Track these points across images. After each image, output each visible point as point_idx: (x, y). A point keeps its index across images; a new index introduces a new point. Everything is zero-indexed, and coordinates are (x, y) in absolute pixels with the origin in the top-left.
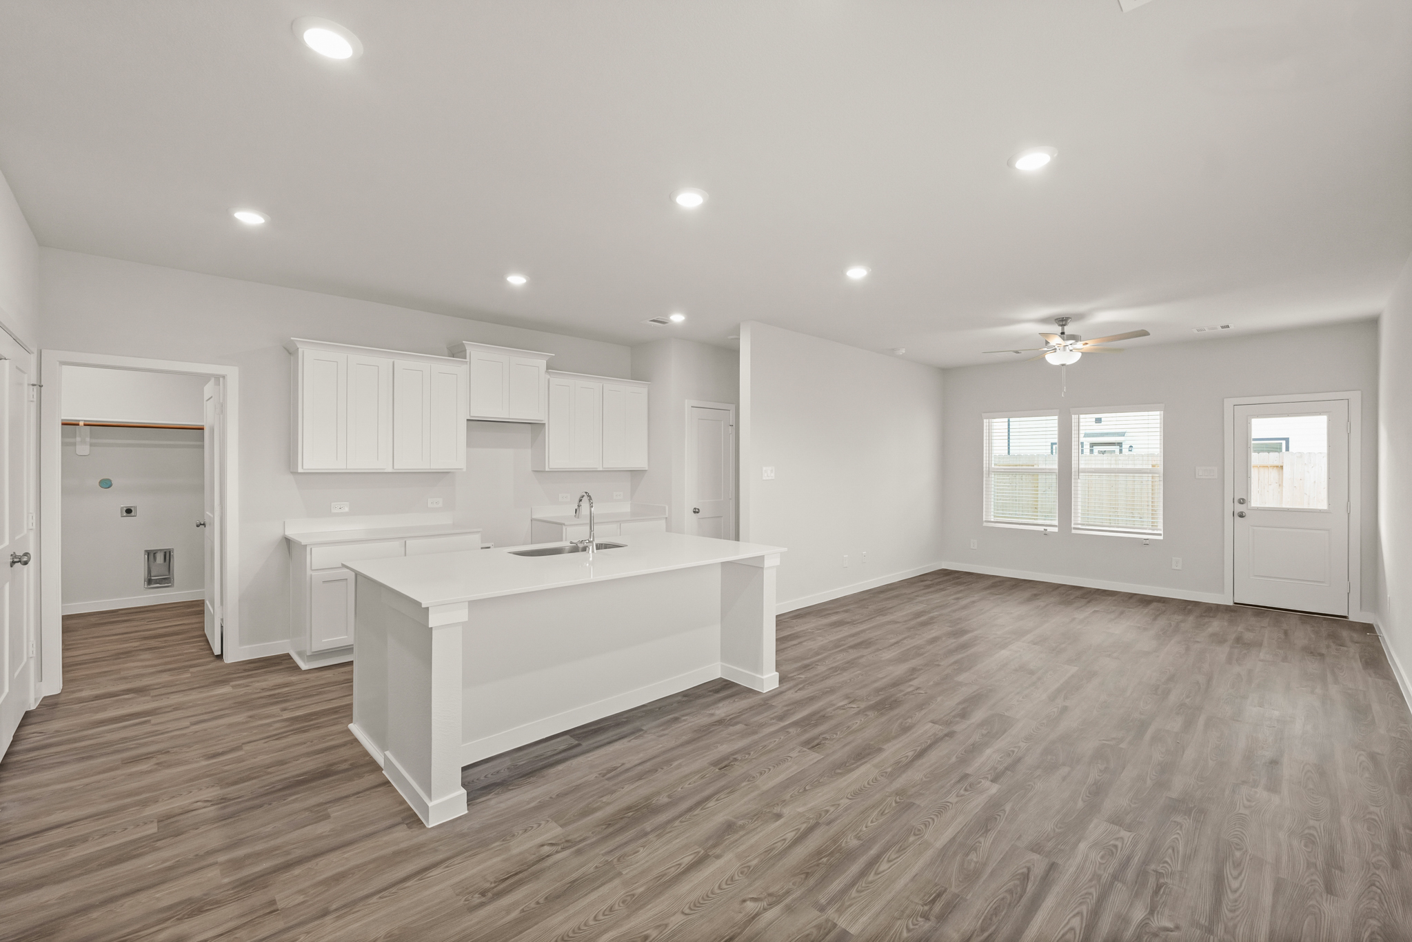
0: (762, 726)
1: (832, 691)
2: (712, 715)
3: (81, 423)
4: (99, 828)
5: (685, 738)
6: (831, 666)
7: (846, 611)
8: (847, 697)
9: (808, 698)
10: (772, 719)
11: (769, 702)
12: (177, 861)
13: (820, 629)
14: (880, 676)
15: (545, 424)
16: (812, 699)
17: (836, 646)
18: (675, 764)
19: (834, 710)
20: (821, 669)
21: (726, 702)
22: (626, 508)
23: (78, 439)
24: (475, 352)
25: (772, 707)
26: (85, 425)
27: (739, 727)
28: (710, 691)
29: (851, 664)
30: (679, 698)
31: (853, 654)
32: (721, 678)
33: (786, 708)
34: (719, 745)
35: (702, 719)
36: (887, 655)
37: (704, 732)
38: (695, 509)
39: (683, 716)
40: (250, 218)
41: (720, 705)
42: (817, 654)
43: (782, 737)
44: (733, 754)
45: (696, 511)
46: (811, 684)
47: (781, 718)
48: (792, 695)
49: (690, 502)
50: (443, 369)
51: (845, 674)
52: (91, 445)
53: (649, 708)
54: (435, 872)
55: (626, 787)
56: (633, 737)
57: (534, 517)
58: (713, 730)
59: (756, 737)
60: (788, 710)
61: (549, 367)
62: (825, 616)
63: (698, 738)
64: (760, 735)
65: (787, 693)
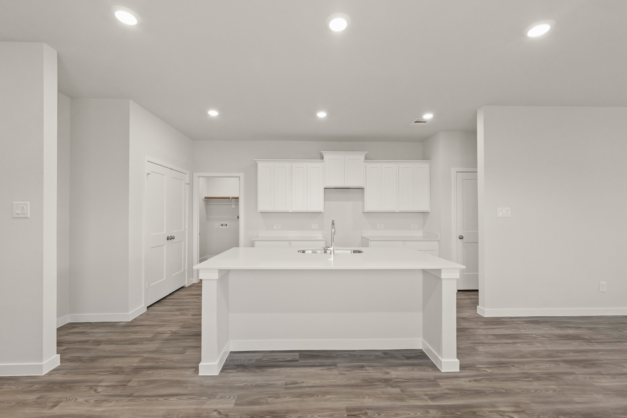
0: (414, 397)
1: (507, 393)
2: (388, 373)
3: (231, 198)
4: (145, 330)
5: (353, 382)
6: (527, 371)
7: (590, 329)
8: (517, 405)
9: (476, 390)
10: (427, 395)
11: (438, 381)
12: (138, 351)
13: (545, 337)
14: (577, 399)
15: (364, 188)
16: (479, 393)
17: (549, 356)
18: (328, 397)
19: (490, 412)
20: (515, 370)
21: (406, 368)
22: (420, 234)
23: (232, 203)
24: (327, 156)
25: (438, 385)
26: (232, 198)
27: (397, 390)
28: (404, 356)
29: (550, 376)
30: (379, 354)
31: (563, 368)
32: (422, 350)
33: (447, 391)
34: (367, 397)
35: (377, 374)
36: (606, 382)
37: (370, 383)
38: (460, 236)
39: (368, 366)
40: (213, 113)
41: (400, 368)
42: (522, 357)
43: (418, 414)
44: (368, 409)
45: (461, 238)
46: (490, 380)
47: (433, 398)
48: (465, 384)
49: (456, 231)
50: (314, 166)
51: (535, 383)
52: (235, 205)
53: (355, 353)
54: (172, 399)
55: (288, 397)
56: (326, 368)
57: (363, 235)
58: (376, 385)
59: (398, 403)
60: (447, 394)
61: (366, 158)
62: (561, 328)
63: (362, 386)
64: (404, 404)
65: (461, 379)
